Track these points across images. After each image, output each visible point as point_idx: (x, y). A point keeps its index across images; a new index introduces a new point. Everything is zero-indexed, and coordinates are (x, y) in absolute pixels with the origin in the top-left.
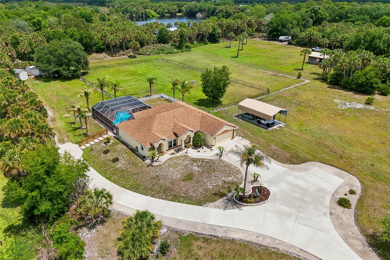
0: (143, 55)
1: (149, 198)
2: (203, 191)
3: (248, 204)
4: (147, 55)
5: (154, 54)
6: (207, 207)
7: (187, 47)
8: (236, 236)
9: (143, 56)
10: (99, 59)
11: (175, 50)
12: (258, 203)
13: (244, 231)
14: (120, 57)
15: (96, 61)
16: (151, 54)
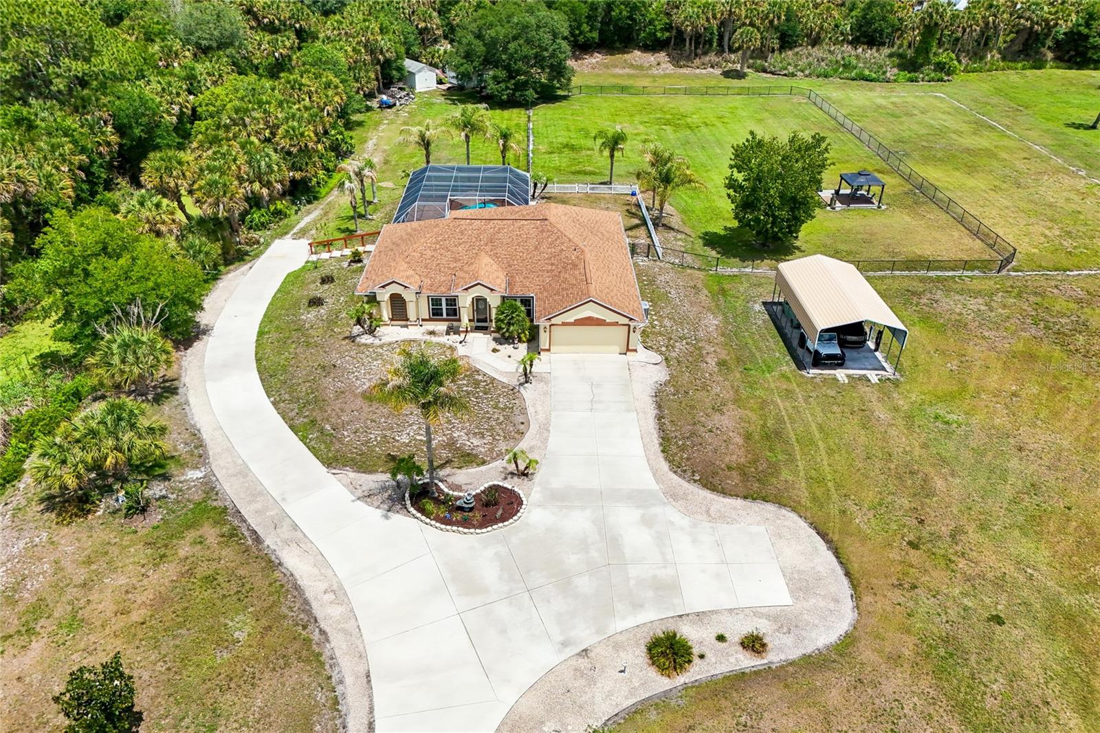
0: (773, 73)
1: (267, 403)
2: (376, 440)
3: (419, 515)
4: (785, 75)
5: (809, 76)
6: (334, 474)
7: (940, 67)
8: (293, 561)
9: (769, 75)
10: (641, 67)
11: (891, 73)
12: (447, 524)
13: (321, 561)
14: (698, 71)
15: (627, 71)
16: (799, 73)
